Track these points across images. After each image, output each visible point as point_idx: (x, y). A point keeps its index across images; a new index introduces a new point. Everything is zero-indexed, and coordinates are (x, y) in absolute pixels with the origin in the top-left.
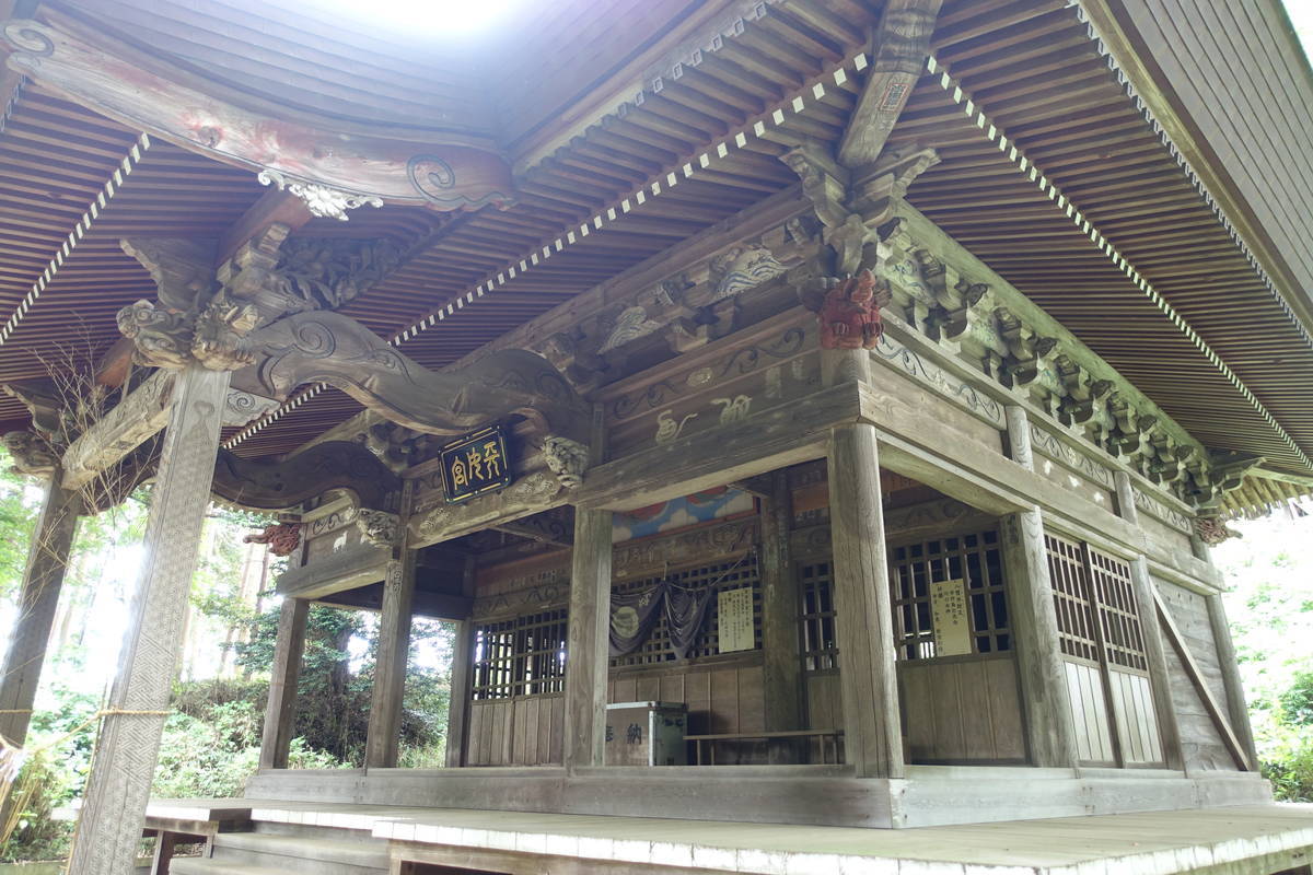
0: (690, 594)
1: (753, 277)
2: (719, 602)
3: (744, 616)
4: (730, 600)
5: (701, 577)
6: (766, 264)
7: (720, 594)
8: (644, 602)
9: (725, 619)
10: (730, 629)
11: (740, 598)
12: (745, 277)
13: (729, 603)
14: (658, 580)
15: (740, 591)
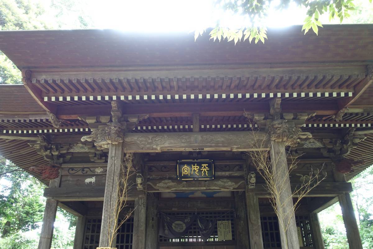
0: (208, 220)
1: (310, 146)
2: (218, 224)
3: (228, 229)
4: (222, 224)
5: (209, 215)
6: (315, 144)
7: (218, 221)
8: (188, 220)
9: (220, 230)
10: (223, 234)
11: (226, 224)
12: (308, 145)
13: (223, 225)
14: (194, 214)
15: (226, 221)
